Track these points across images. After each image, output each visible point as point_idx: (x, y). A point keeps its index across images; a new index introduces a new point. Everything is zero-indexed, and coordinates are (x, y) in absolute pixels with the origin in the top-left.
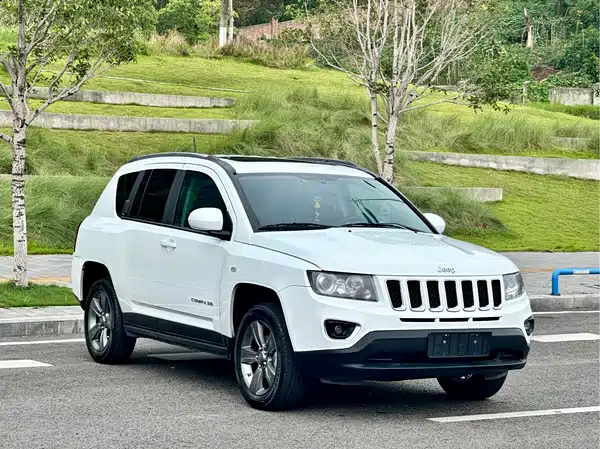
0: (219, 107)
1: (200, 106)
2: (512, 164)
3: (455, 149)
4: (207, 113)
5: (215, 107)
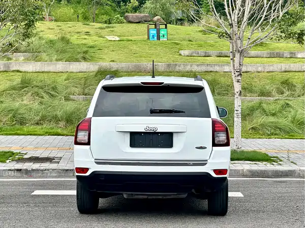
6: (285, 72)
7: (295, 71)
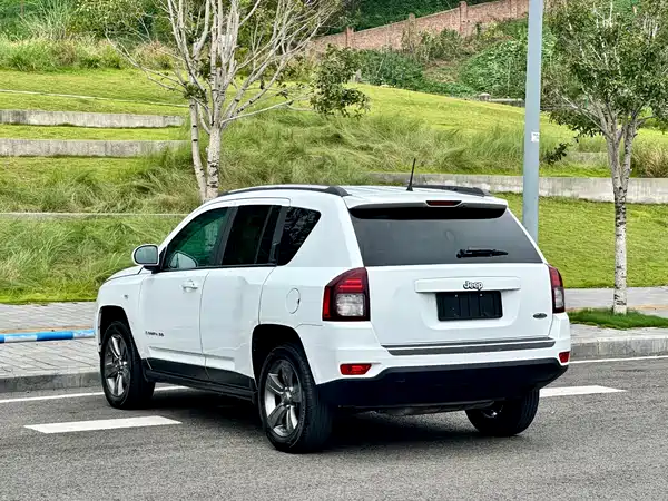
0: (174, 127)
1: (151, 125)
2: (510, 186)
3: (444, 169)
4: (148, 133)
5: (169, 126)
6: (58, 156)
7: (77, 156)
